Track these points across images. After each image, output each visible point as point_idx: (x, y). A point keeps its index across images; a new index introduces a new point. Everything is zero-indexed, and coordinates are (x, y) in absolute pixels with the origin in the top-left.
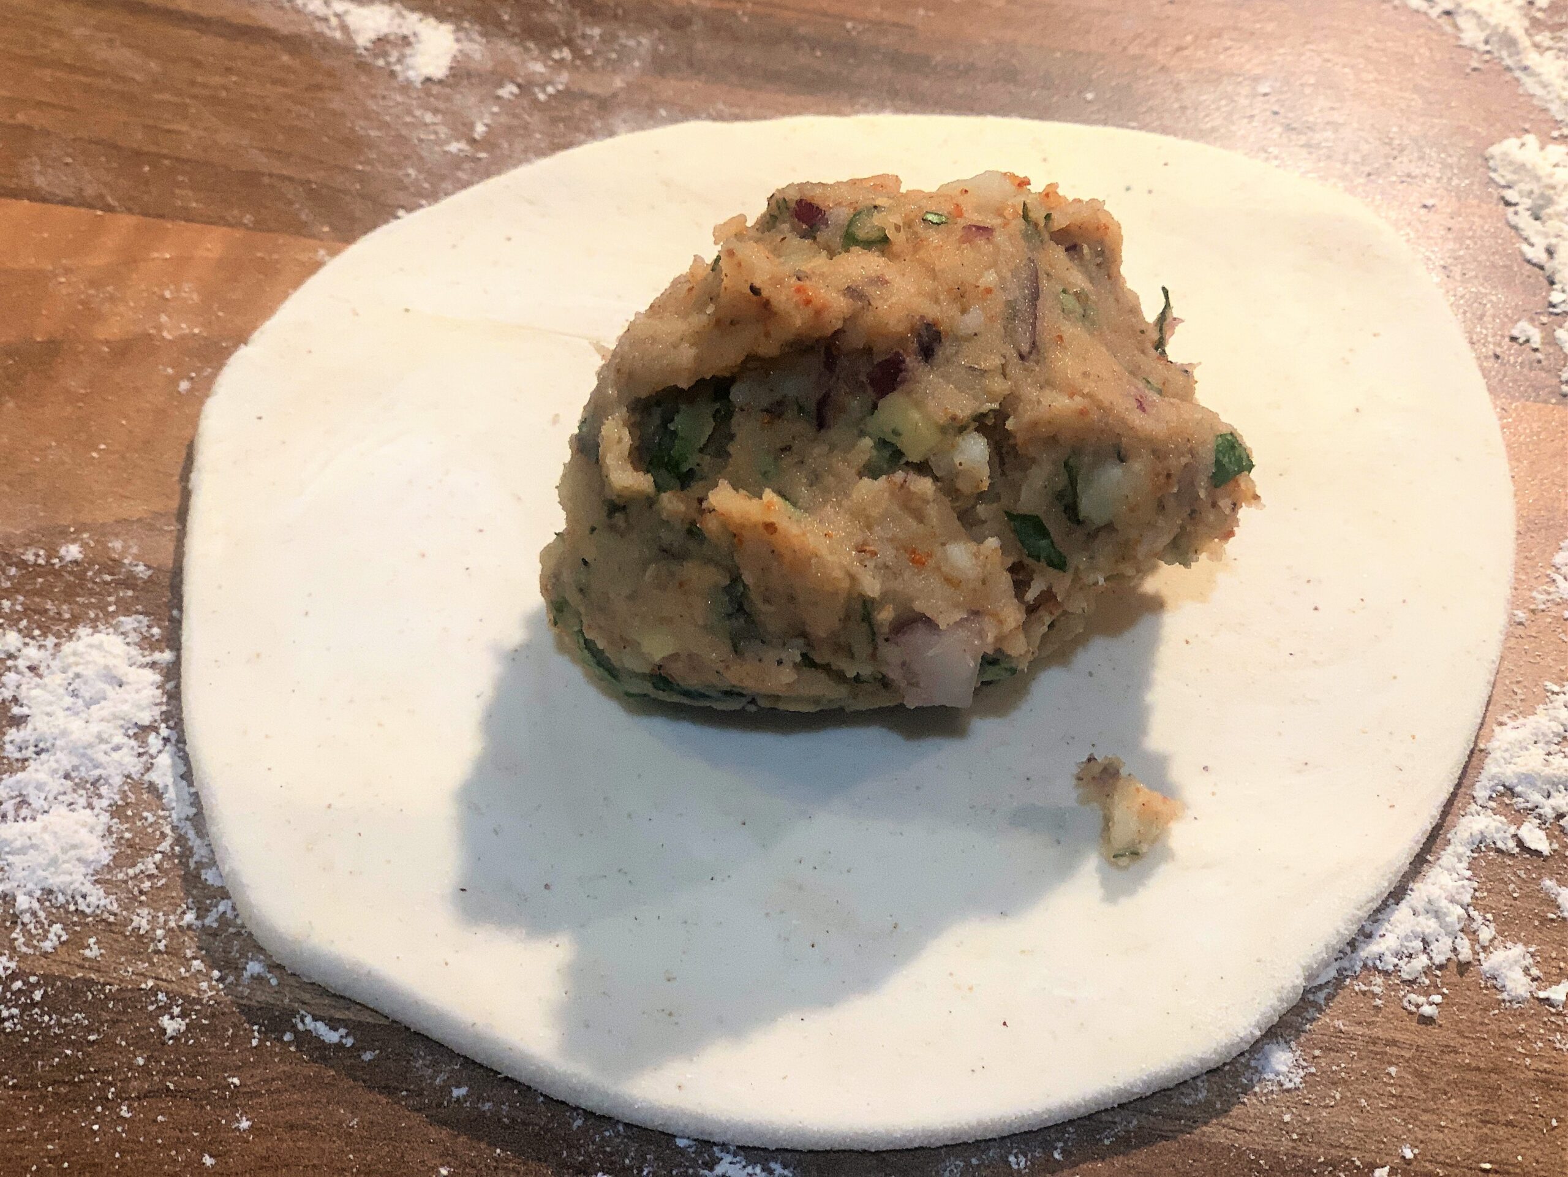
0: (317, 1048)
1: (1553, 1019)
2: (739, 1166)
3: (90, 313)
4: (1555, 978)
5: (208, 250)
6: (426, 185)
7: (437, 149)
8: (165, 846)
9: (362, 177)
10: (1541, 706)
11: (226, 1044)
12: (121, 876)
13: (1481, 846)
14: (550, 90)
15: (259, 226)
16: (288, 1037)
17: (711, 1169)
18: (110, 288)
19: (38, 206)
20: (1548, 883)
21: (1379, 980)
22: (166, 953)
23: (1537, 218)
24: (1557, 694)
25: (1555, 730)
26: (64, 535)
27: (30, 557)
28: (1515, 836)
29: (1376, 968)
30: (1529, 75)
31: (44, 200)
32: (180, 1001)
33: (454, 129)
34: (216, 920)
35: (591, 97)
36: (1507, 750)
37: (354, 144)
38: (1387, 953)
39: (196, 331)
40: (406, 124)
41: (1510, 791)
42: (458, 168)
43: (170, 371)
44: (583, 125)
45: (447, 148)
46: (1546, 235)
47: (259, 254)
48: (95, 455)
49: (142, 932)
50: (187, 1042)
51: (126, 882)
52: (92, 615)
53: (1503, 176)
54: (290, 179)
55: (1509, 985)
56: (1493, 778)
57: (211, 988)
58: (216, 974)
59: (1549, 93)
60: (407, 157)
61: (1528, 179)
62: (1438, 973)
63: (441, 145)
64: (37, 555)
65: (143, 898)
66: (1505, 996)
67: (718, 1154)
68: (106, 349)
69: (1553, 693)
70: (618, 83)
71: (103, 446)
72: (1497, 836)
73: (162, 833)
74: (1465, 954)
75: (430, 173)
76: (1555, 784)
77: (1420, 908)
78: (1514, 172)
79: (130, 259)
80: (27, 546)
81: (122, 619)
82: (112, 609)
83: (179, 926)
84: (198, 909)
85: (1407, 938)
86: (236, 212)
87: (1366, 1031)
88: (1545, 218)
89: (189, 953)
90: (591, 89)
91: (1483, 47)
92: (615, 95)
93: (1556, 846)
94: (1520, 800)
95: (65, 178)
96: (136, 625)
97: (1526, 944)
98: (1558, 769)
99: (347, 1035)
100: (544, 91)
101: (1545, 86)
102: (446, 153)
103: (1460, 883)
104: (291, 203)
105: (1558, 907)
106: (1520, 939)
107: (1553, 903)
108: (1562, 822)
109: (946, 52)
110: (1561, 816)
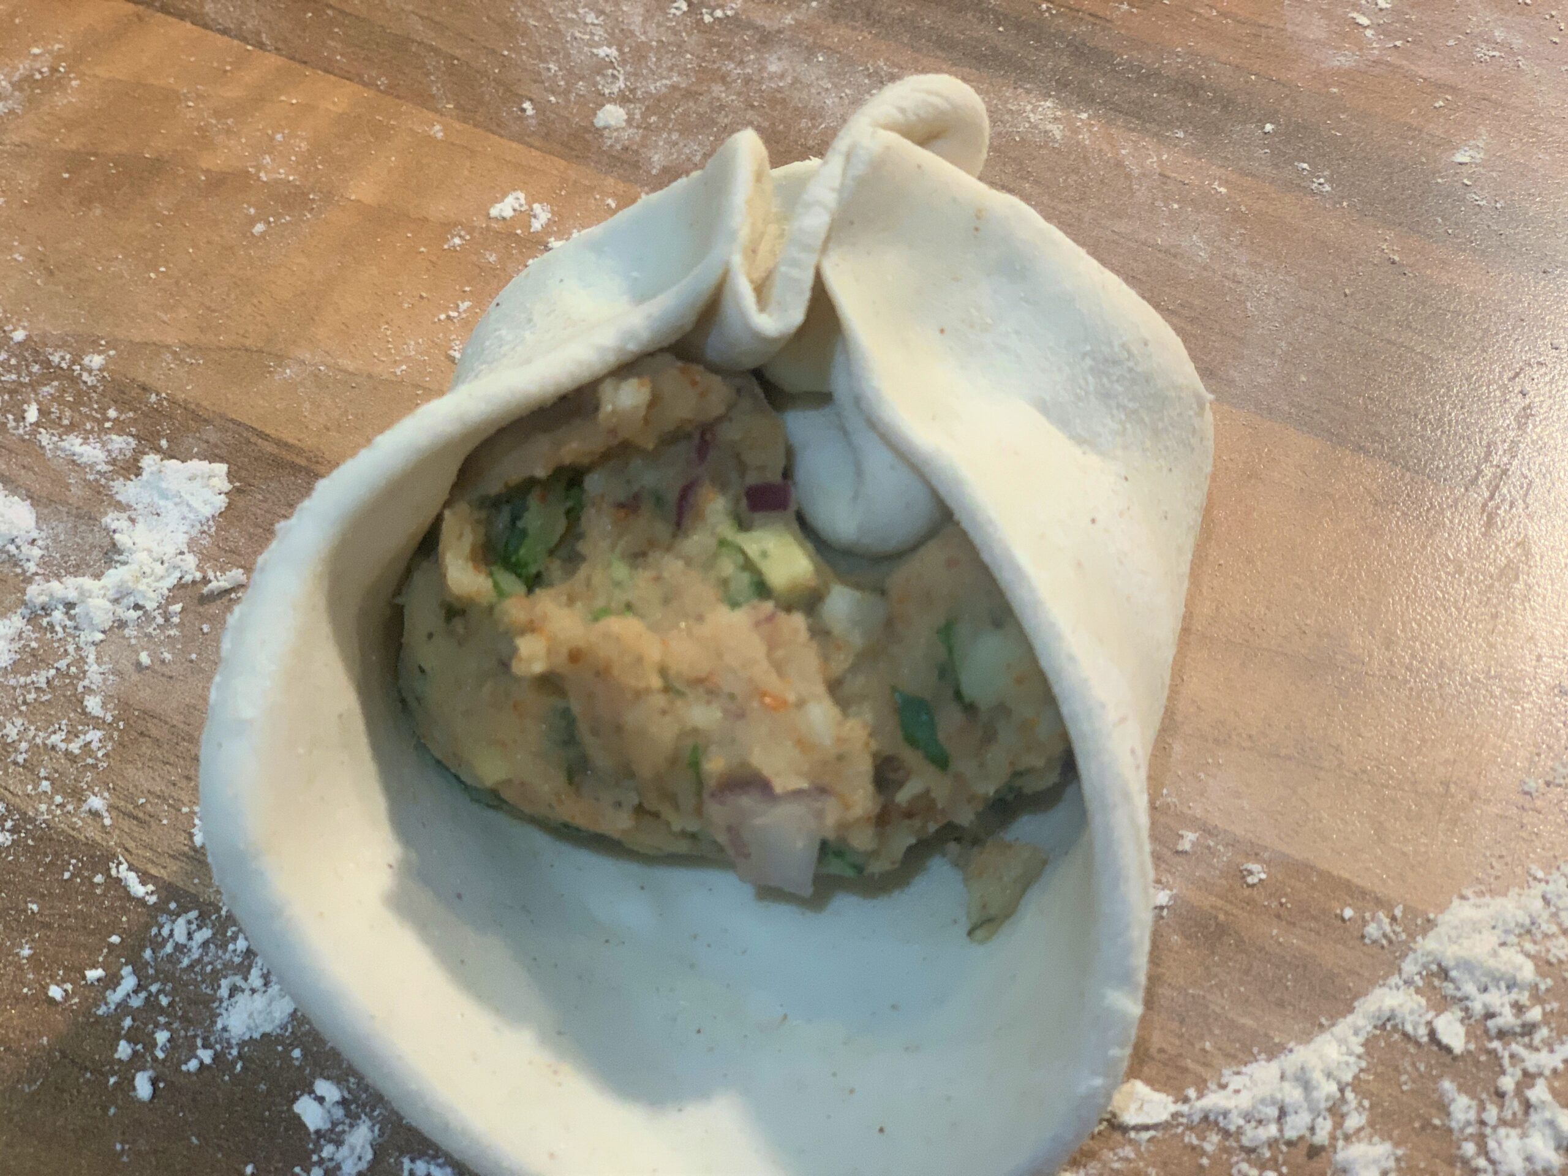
0: (120, 899)
3: (204, 140)
5: (334, 103)
6: (562, 83)
7: (586, 49)
8: (62, 664)
9: (505, 64)
10: (1517, 890)
11: (41, 870)
12: (12, 682)
13: (1387, 1024)
14: (719, 13)
15: (391, 91)
16: (99, 879)
18: (230, 121)
19: (197, 31)
20: (1447, 1085)
21: (1215, 1138)
22: (24, 767)
24: (1540, 881)
25: (1520, 920)
26: (94, 345)
27: (55, 359)
28: (1429, 1023)
29: (1216, 1123)
31: (206, 26)
32: (17, 816)
33: (612, 35)
34: (80, 748)
35: (756, 28)
36: (1456, 928)
37: (510, 29)
38: (1235, 1113)
39: (291, 178)
40: (566, 19)
41: (1444, 973)
42: (599, 73)
43: (252, 211)
44: (737, 54)
45: (595, 51)
47: (379, 118)
48: (152, 275)
49: (9, 740)
50: (7, 857)
51: (14, 688)
52: (88, 427)
54: (436, 51)
56: (1429, 954)
57: (49, 811)
58: (58, 799)
60: (554, 52)
62: (1284, 1148)
63: (591, 46)
64: (63, 358)
65: (24, 708)
68: (203, 178)
69: (1535, 878)
70: (789, 20)
71: (163, 269)
72: (1409, 1018)
73: (66, 650)
74: (1322, 1136)
75: (570, 71)
76: (1496, 980)
77: (1289, 1073)
79: (259, 98)
80: (57, 347)
81: (114, 437)
82: (108, 425)
83: (45, 745)
84: (68, 732)
85: (1263, 1101)
86: (374, 74)
89: (43, 773)
90: (760, 22)
92: (780, 31)
93: (1472, 1047)
94: (1451, 986)
95: (232, 9)
96: (124, 445)
97: (1397, 1145)
98: (1505, 964)
99: (152, 893)
100: (711, 14)
102: (593, 55)
103: (1346, 1058)
104: (428, 74)
105: (1448, 1114)
106: (1390, 1138)
107: (1443, 1108)
108: (1490, 1023)
109: (1135, 53)
110: (1490, 1015)
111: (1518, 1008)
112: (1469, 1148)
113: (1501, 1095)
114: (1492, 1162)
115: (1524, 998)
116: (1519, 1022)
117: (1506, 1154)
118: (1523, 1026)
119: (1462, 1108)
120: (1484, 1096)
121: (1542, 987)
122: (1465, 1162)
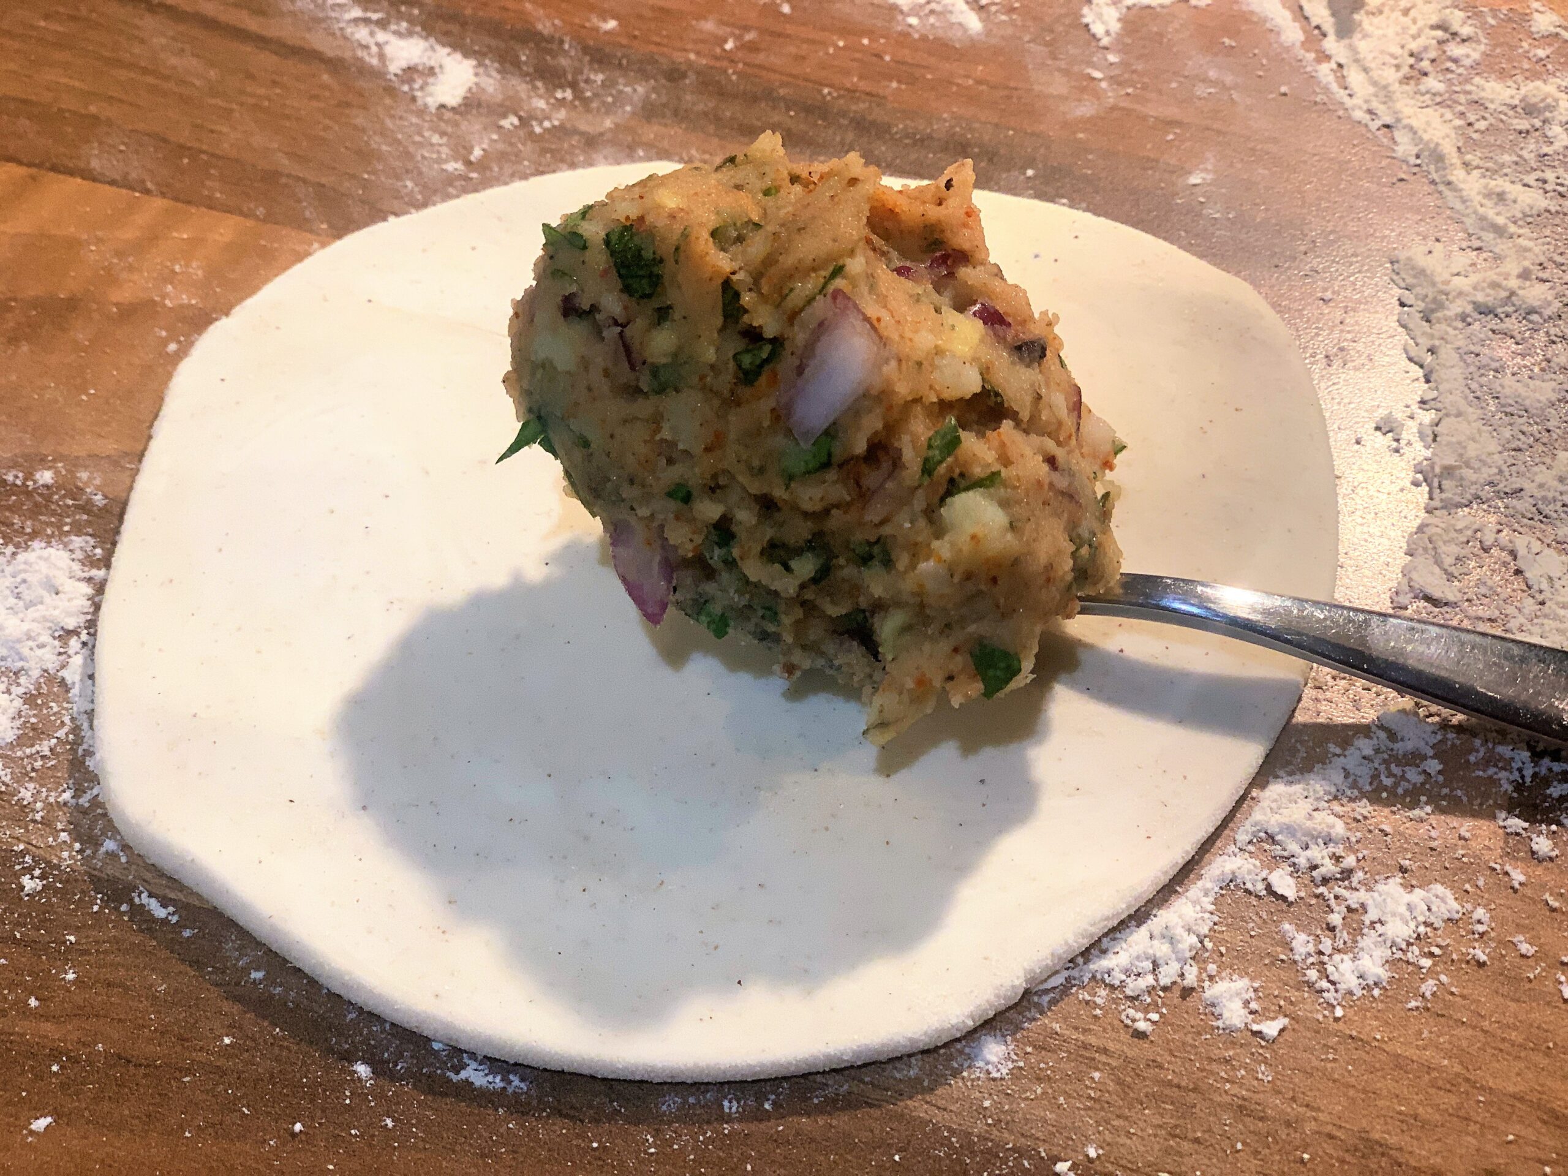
0: (146, 921)
1: (1261, 1051)
2: (481, 1073)
3: (110, 278)
4: (1272, 1015)
5: (221, 234)
6: (419, 197)
7: (436, 166)
8: (61, 734)
9: (365, 185)
10: (1320, 766)
11: (72, 907)
12: (19, 754)
13: (1230, 884)
14: (547, 124)
15: (269, 218)
16: (124, 908)
17: (457, 1073)
18: (131, 259)
19: (87, 184)
20: (1286, 926)
21: (1103, 992)
22: (41, 823)
23: (1428, 321)
24: (1339, 756)
25: (1327, 788)
26: (42, 462)
27: (10, 478)
28: (1264, 879)
29: (1103, 981)
30: (1450, 190)
31: (94, 180)
32: (43, 866)
33: (456, 151)
34: (89, 801)
35: (582, 134)
36: (1275, 801)
37: (366, 156)
38: (1116, 969)
39: (193, 302)
40: (414, 143)
41: (1271, 838)
42: (451, 185)
43: (164, 334)
44: (568, 157)
45: (444, 167)
46: (1432, 337)
47: (263, 242)
48: (84, 397)
49: (25, 803)
50: (40, 900)
51: (22, 759)
52: (49, 531)
53: (1404, 280)
54: (304, 181)
55: (1226, 1015)
56: (1256, 824)
57: (71, 857)
58: (77, 846)
59: (1467, 208)
60: (408, 171)
61: (1425, 284)
62: (1161, 994)
63: (440, 164)
64: (16, 477)
65: (33, 774)
66: (1220, 1023)
67: (466, 1060)
68: (115, 310)
70: (608, 123)
71: (92, 391)
72: (1248, 878)
73: (62, 722)
74: (1191, 979)
75: (425, 186)
76: (1315, 838)
77: (1156, 933)
78: (1415, 277)
79: (152, 238)
80: (10, 468)
81: (74, 538)
82: (66, 528)
83: (58, 802)
84: (76, 790)
85: (1138, 958)
86: (252, 206)
87: (1082, 1038)
88: (1434, 321)
89: (59, 826)
90: (583, 127)
91: (1413, 160)
92: (601, 134)
93: (1302, 894)
94: (1278, 847)
95: (115, 163)
96: (83, 544)
97: (1252, 979)
98: (1320, 824)
99: (174, 914)
100: (541, 124)
101: (1464, 202)
102: (443, 170)
103: (1201, 915)
104: (299, 201)
105: (1292, 950)
106: (1247, 974)
107: (1288, 946)
108: (1314, 873)
109: (908, 122)
110: (1315, 867)
111: (1337, 859)
112: (1312, 974)
113: (1332, 929)
114: (1333, 983)
115: (1339, 850)
116: (1338, 869)
117: (1343, 975)
118: (1342, 873)
119: (1302, 944)
120: (1319, 932)
121: (1354, 839)
122: (1310, 985)
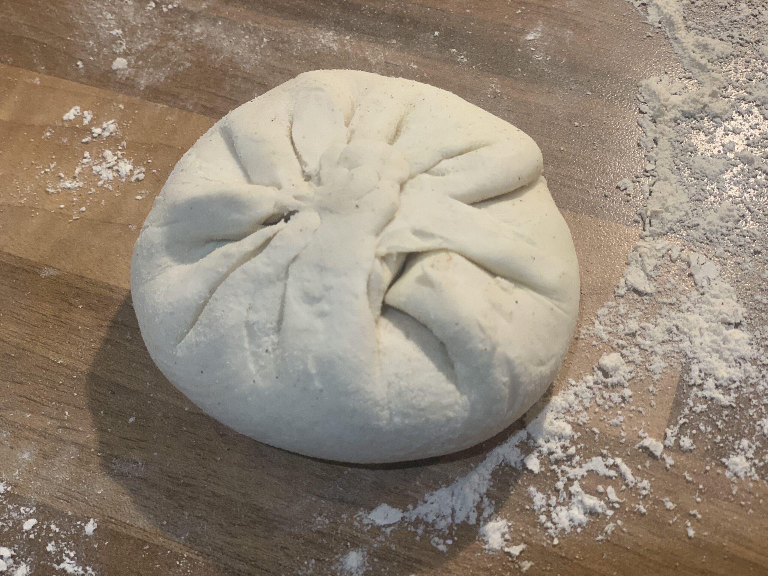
1: (509, 564)
2: (71, 565)
4: (518, 542)
6: (96, 50)
7: (107, 32)
9: (68, 44)
10: (563, 391)
13: (502, 463)
14: (170, 7)
15: (14, 64)
17: (59, 565)
20: (532, 489)
21: (422, 527)
23: (655, 122)
24: (573, 386)
25: (564, 406)
28: (522, 461)
29: (423, 520)
30: (676, 43)
33: (119, 23)
35: (188, 12)
37: (70, 26)
38: (431, 514)
40: (97, 18)
41: (528, 436)
42: (114, 43)
44: (180, 26)
45: (111, 32)
46: (655, 132)
47: (9, 78)
53: (643, 97)
54: (35, 41)
55: (491, 541)
59: (685, 53)
60: (92, 35)
61: (655, 100)
62: (455, 528)
63: (109, 30)
66: (487, 547)
67: (64, 558)
69: (571, 385)
70: (204, 6)
72: (512, 459)
74: (472, 520)
75: (100, 44)
77: (456, 492)
78: (649, 96)
86: (6, 56)
87: (407, 553)
88: (658, 122)
90: (190, 8)
91: (657, 25)
92: (200, 12)
93: (543, 469)
97: (509, 520)
98: (557, 428)
100: (167, 7)
101: (684, 50)
102: (112, 34)
103: (483, 482)
104: (32, 53)
105: (533, 503)
106: (506, 517)
107: (530, 500)
108: (551, 457)
109: (371, 4)
110: (551, 453)
111: (565, 448)
112: (543, 518)
113: (557, 491)
114: (554, 524)
115: (567, 443)
116: (565, 455)
117: (560, 519)
118: (567, 456)
119: (539, 499)
120: (550, 492)
121: (576, 437)
122: (542, 525)
